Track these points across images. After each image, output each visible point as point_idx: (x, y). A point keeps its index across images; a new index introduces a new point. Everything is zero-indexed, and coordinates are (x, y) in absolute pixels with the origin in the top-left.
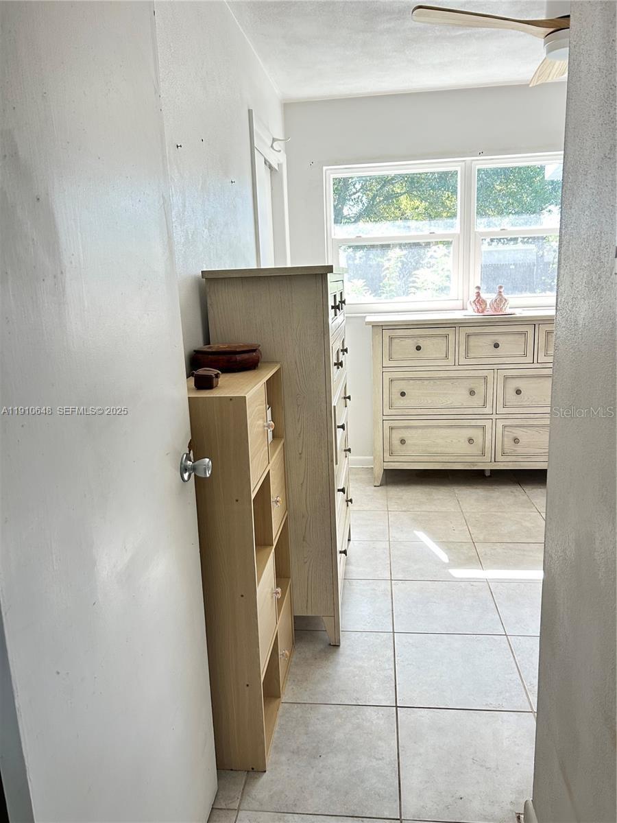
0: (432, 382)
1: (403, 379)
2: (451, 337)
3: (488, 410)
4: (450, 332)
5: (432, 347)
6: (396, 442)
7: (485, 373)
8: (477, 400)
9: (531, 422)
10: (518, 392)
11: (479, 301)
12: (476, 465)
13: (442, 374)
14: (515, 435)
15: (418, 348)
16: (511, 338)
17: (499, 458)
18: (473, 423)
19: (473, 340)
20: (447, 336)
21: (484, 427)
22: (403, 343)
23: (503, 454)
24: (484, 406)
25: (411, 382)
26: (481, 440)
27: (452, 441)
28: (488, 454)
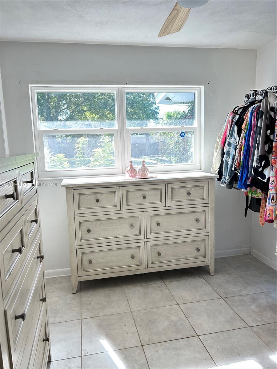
0: (107, 222)
1: (89, 221)
2: (118, 193)
3: (142, 236)
4: (117, 190)
5: (106, 200)
6: (86, 263)
7: (139, 214)
8: (135, 231)
9: (167, 242)
10: (158, 224)
11: (132, 170)
12: (136, 272)
13: (113, 216)
14: (158, 250)
15: (97, 201)
16: (152, 192)
17: (150, 265)
18: (134, 245)
19: (131, 194)
20: (115, 193)
21: (140, 247)
22: (87, 197)
23: (152, 263)
24: (140, 234)
25: (94, 222)
26: (138, 255)
27: (121, 258)
28: (143, 264)
